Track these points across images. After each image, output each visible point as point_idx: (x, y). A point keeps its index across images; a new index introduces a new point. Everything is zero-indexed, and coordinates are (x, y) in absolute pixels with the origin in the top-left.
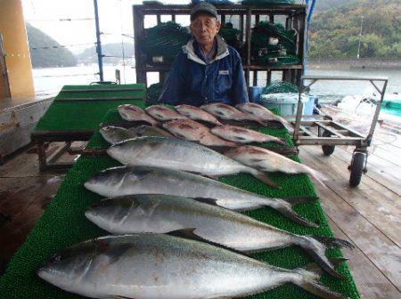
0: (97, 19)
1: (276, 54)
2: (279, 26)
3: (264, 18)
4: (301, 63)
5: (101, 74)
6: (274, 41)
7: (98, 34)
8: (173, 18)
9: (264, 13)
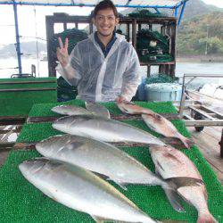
0: (17, 25)
1: (156, 53)
2: (156, 32)
3: (145, 27)
4: (173, 60)
5: (20, 68)
6: (153, 44)
7: (18, 37)
8: (77, 26)
9: (145, 22)
